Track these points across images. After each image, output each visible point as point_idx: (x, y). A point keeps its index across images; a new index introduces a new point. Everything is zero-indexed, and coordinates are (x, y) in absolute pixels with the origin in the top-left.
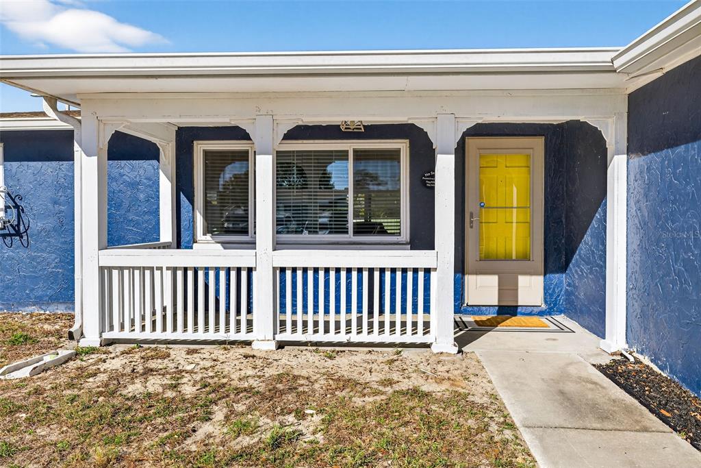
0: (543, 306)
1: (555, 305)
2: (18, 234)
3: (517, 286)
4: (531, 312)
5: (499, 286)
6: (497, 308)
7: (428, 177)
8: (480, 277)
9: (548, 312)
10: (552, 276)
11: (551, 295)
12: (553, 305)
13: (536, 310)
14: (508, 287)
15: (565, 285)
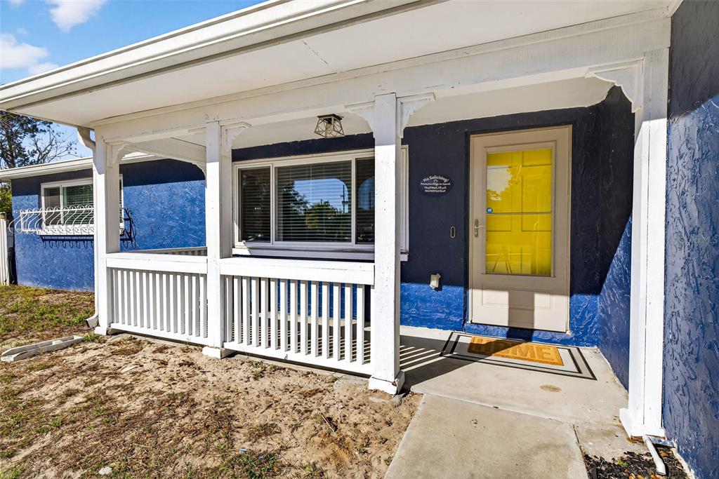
0: (568, 333)
1: (585, 333)
2: (130, 239)
3: (533, 306)
4: (552, 338)
5: (509, 304)
6: (507, 329)
7: (426, 182)
8: (486, 293)
9: (575, 341)
10: (580, 297)
11: (580, 321)
12: (581, 333)
13: (558, 337)
14: (521, 306)
15: (599, 311)
